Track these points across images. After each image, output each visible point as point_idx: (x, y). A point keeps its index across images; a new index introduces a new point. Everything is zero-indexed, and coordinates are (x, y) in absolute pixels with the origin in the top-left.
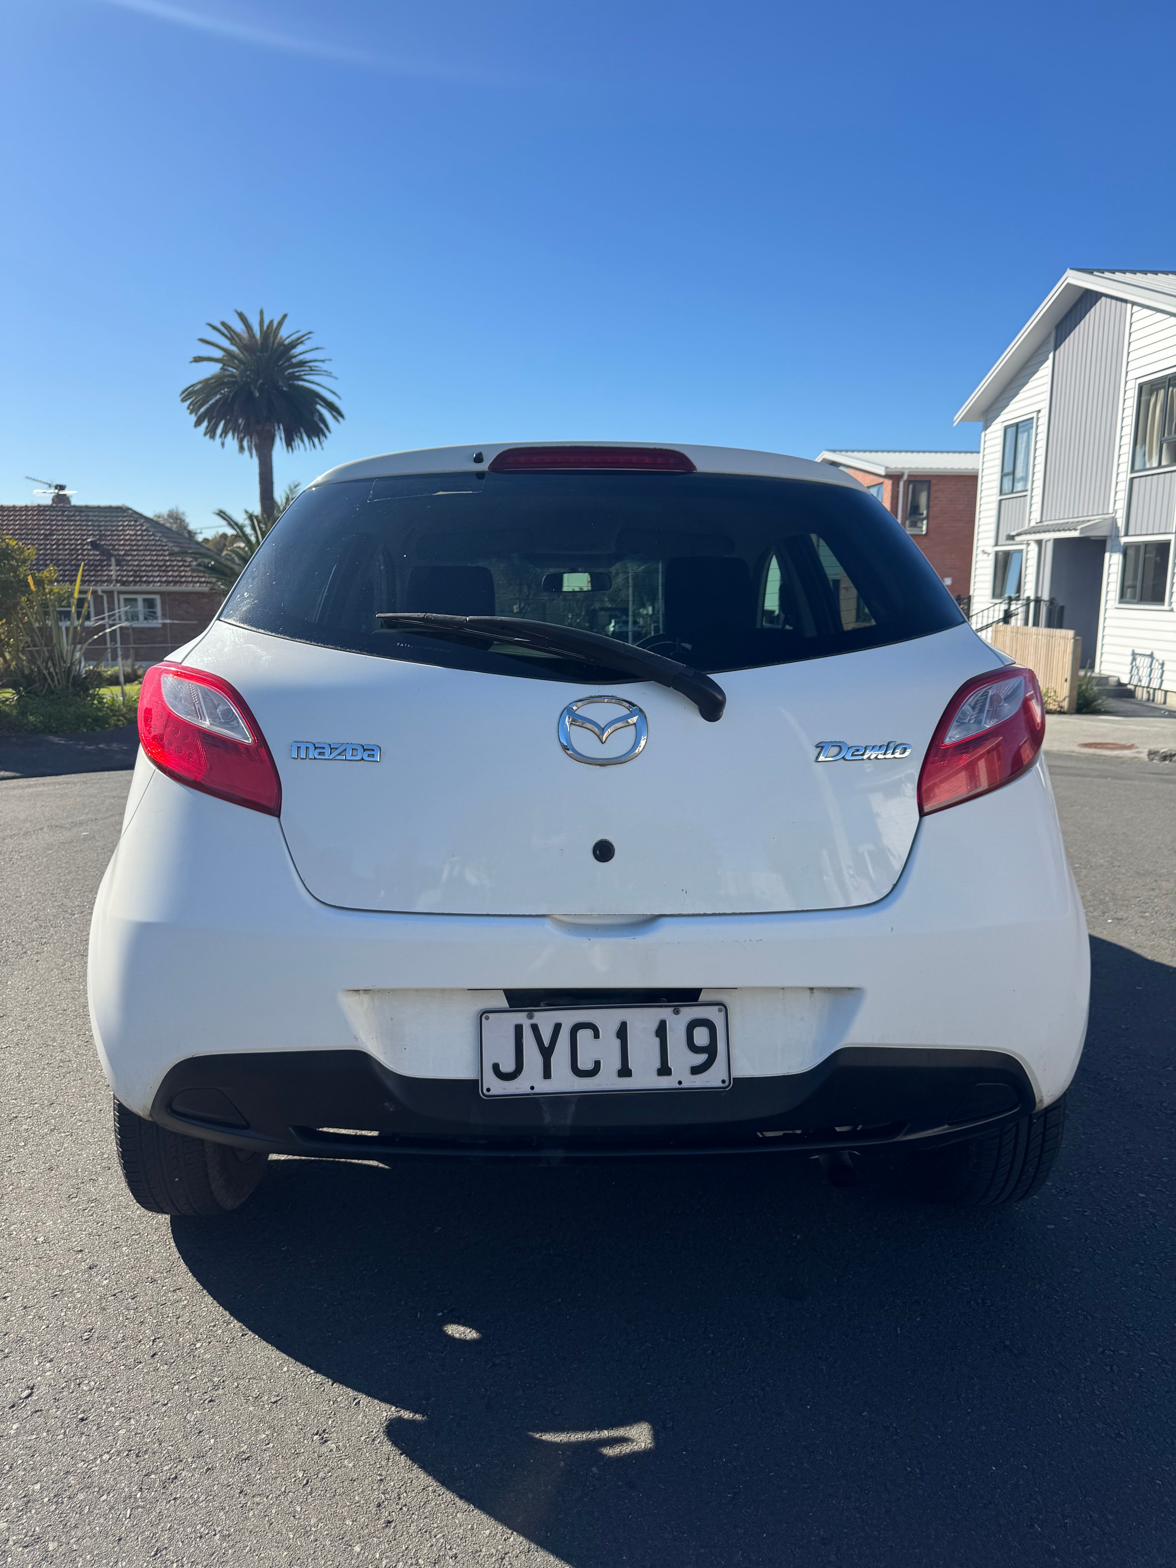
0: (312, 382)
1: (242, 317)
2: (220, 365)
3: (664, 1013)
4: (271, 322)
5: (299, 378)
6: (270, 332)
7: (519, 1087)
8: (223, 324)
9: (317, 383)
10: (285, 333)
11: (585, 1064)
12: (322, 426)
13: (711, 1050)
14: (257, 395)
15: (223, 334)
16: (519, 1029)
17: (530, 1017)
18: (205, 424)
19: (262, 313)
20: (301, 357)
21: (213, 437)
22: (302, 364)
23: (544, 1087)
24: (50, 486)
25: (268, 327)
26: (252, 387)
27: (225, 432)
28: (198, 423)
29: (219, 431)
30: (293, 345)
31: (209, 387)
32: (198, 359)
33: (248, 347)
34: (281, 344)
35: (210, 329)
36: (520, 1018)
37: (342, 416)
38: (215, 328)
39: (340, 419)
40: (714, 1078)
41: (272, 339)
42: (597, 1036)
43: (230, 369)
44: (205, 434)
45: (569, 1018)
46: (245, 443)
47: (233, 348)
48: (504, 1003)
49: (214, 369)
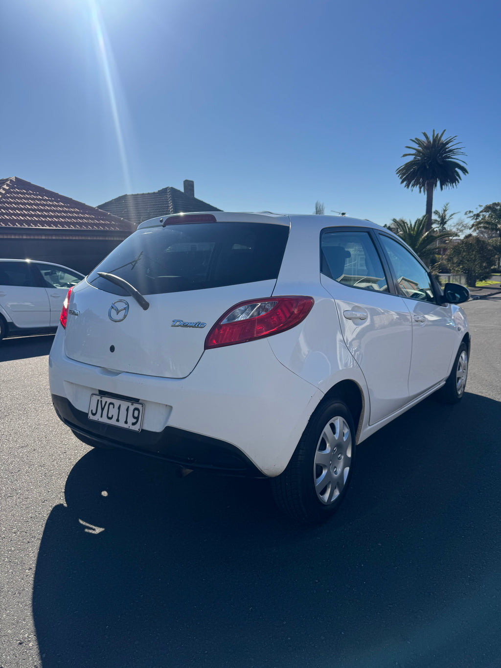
0: (455, 159)
1: (425, 134)
2: (414, 156)
3: (129, 404)
4: (437, 135)
5: (449, 157)
6: (436, 139)
7: (95, 418)
8: (416, 139)
9: (457, 158)
10: (444, 139)
11: (110, 416)
12: (458, 178)
13: (137, 418)
14: (428, 167)
15: (416, 143)
16: (98, 400)
17: (101, 398)
18: (405, 183)
19: (434, 131)
20: (450, 148)
21: (408, 187)
22: (451, 151)
23: (101, 420)
24: (340, 213)
25: (436, 137)
26: (426, 164)
27: (413, 185)
28: (402, 182)
29: (411, 185)
30: (447, 143)
31: (408, 166)
32: (405, 155)
33: (425, 148)
34: (442, 143)
35: (411, 141)
36: (99, 398)
37: (467, 172)
38: (413, 141)
39: (466, 174)
40: (136, 428)
41: (437, 142)
42: (114, 407)
43: (418, 157)
44: (405, 186)
45: (109, 400)
46: (422, 189)
47: (420, 148)
48: (98, 393)
49: (411, 158)
